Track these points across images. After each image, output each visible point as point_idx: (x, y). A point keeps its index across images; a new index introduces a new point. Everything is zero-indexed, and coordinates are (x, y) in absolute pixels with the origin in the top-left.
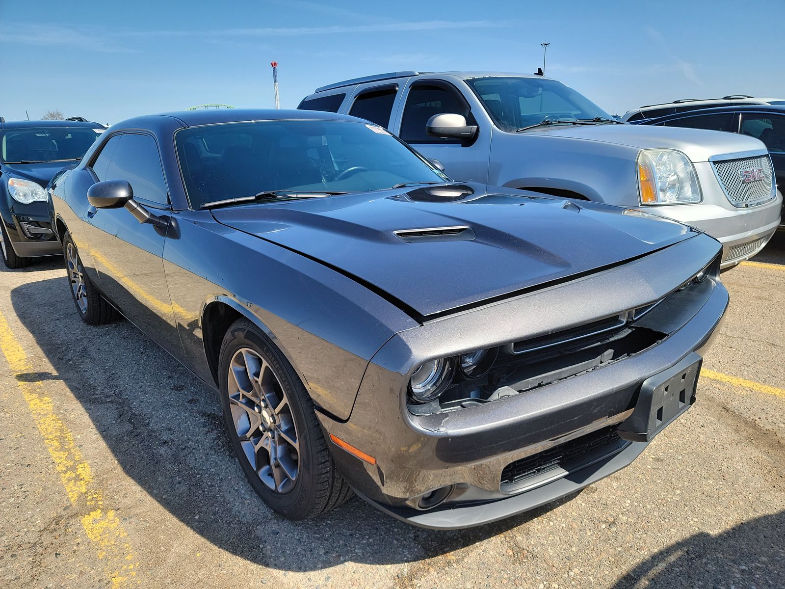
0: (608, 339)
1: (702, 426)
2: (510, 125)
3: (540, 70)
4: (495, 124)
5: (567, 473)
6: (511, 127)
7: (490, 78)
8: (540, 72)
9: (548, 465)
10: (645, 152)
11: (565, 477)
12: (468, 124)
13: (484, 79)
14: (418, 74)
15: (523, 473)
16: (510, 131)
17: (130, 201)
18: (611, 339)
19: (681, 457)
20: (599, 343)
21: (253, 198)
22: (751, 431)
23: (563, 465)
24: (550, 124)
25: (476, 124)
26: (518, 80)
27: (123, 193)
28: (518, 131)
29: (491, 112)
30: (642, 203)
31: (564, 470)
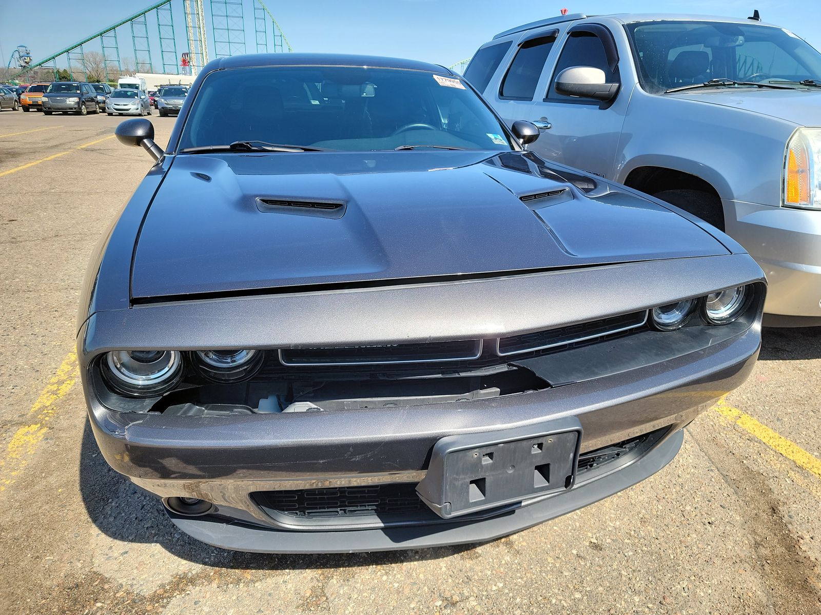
0: (458, 373)
1: (709, 523)
2: (659, 84)
3: (756, 13)
4: (639, 82)
5: (382, 525)
6: (660, 86)
7: (663, 22)
8: (756, 16)
9: (359, 508)
10: (805, 131)
11: (382, 529)
12: (608, 80)
13: (654, 23)
14: (585, 17)
15: (320, 508)
16: (657, 92)
17: (145, 141)
18: (463, 374)
19: (631, 553)
20: (440, 376)
21: (228, 147)
22: (780, 550)
23: (381, 514)
24: (721, 85)
25: (619, 81)
26: (706, 26)
27: (140, 132)
28: (666, 93)
29: (642, 66)
30: (785, 203)
31: (379, 520)
